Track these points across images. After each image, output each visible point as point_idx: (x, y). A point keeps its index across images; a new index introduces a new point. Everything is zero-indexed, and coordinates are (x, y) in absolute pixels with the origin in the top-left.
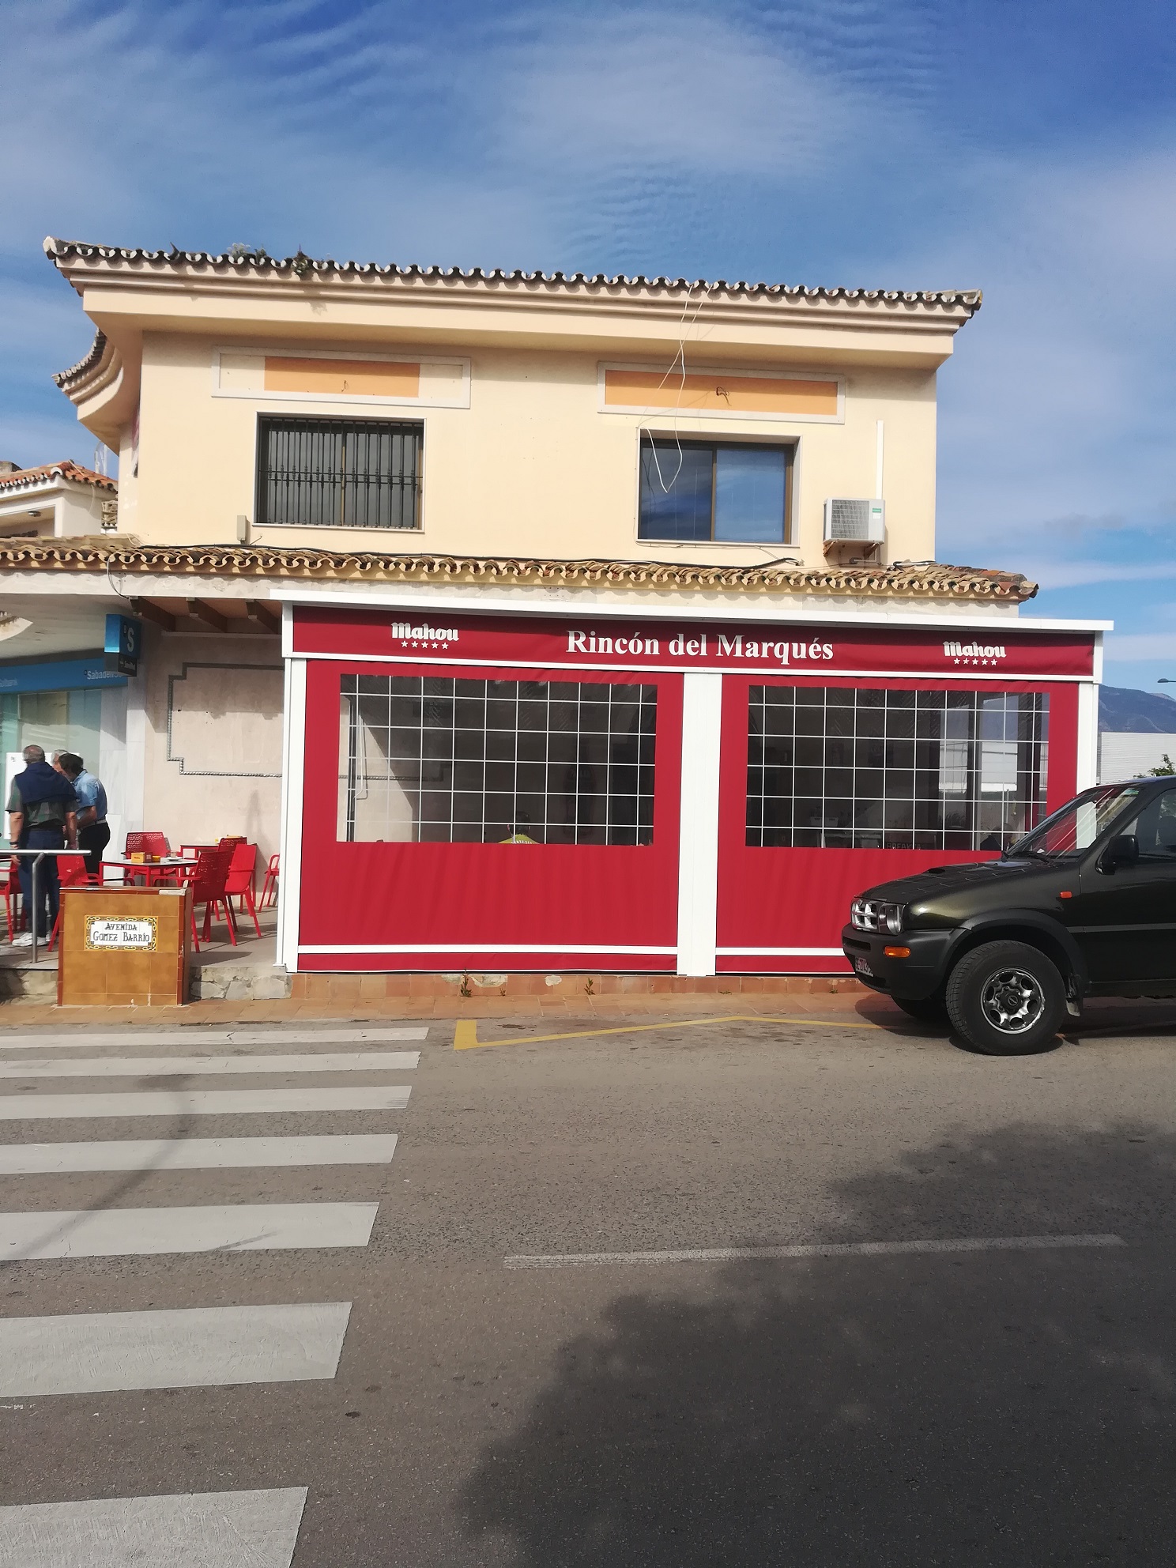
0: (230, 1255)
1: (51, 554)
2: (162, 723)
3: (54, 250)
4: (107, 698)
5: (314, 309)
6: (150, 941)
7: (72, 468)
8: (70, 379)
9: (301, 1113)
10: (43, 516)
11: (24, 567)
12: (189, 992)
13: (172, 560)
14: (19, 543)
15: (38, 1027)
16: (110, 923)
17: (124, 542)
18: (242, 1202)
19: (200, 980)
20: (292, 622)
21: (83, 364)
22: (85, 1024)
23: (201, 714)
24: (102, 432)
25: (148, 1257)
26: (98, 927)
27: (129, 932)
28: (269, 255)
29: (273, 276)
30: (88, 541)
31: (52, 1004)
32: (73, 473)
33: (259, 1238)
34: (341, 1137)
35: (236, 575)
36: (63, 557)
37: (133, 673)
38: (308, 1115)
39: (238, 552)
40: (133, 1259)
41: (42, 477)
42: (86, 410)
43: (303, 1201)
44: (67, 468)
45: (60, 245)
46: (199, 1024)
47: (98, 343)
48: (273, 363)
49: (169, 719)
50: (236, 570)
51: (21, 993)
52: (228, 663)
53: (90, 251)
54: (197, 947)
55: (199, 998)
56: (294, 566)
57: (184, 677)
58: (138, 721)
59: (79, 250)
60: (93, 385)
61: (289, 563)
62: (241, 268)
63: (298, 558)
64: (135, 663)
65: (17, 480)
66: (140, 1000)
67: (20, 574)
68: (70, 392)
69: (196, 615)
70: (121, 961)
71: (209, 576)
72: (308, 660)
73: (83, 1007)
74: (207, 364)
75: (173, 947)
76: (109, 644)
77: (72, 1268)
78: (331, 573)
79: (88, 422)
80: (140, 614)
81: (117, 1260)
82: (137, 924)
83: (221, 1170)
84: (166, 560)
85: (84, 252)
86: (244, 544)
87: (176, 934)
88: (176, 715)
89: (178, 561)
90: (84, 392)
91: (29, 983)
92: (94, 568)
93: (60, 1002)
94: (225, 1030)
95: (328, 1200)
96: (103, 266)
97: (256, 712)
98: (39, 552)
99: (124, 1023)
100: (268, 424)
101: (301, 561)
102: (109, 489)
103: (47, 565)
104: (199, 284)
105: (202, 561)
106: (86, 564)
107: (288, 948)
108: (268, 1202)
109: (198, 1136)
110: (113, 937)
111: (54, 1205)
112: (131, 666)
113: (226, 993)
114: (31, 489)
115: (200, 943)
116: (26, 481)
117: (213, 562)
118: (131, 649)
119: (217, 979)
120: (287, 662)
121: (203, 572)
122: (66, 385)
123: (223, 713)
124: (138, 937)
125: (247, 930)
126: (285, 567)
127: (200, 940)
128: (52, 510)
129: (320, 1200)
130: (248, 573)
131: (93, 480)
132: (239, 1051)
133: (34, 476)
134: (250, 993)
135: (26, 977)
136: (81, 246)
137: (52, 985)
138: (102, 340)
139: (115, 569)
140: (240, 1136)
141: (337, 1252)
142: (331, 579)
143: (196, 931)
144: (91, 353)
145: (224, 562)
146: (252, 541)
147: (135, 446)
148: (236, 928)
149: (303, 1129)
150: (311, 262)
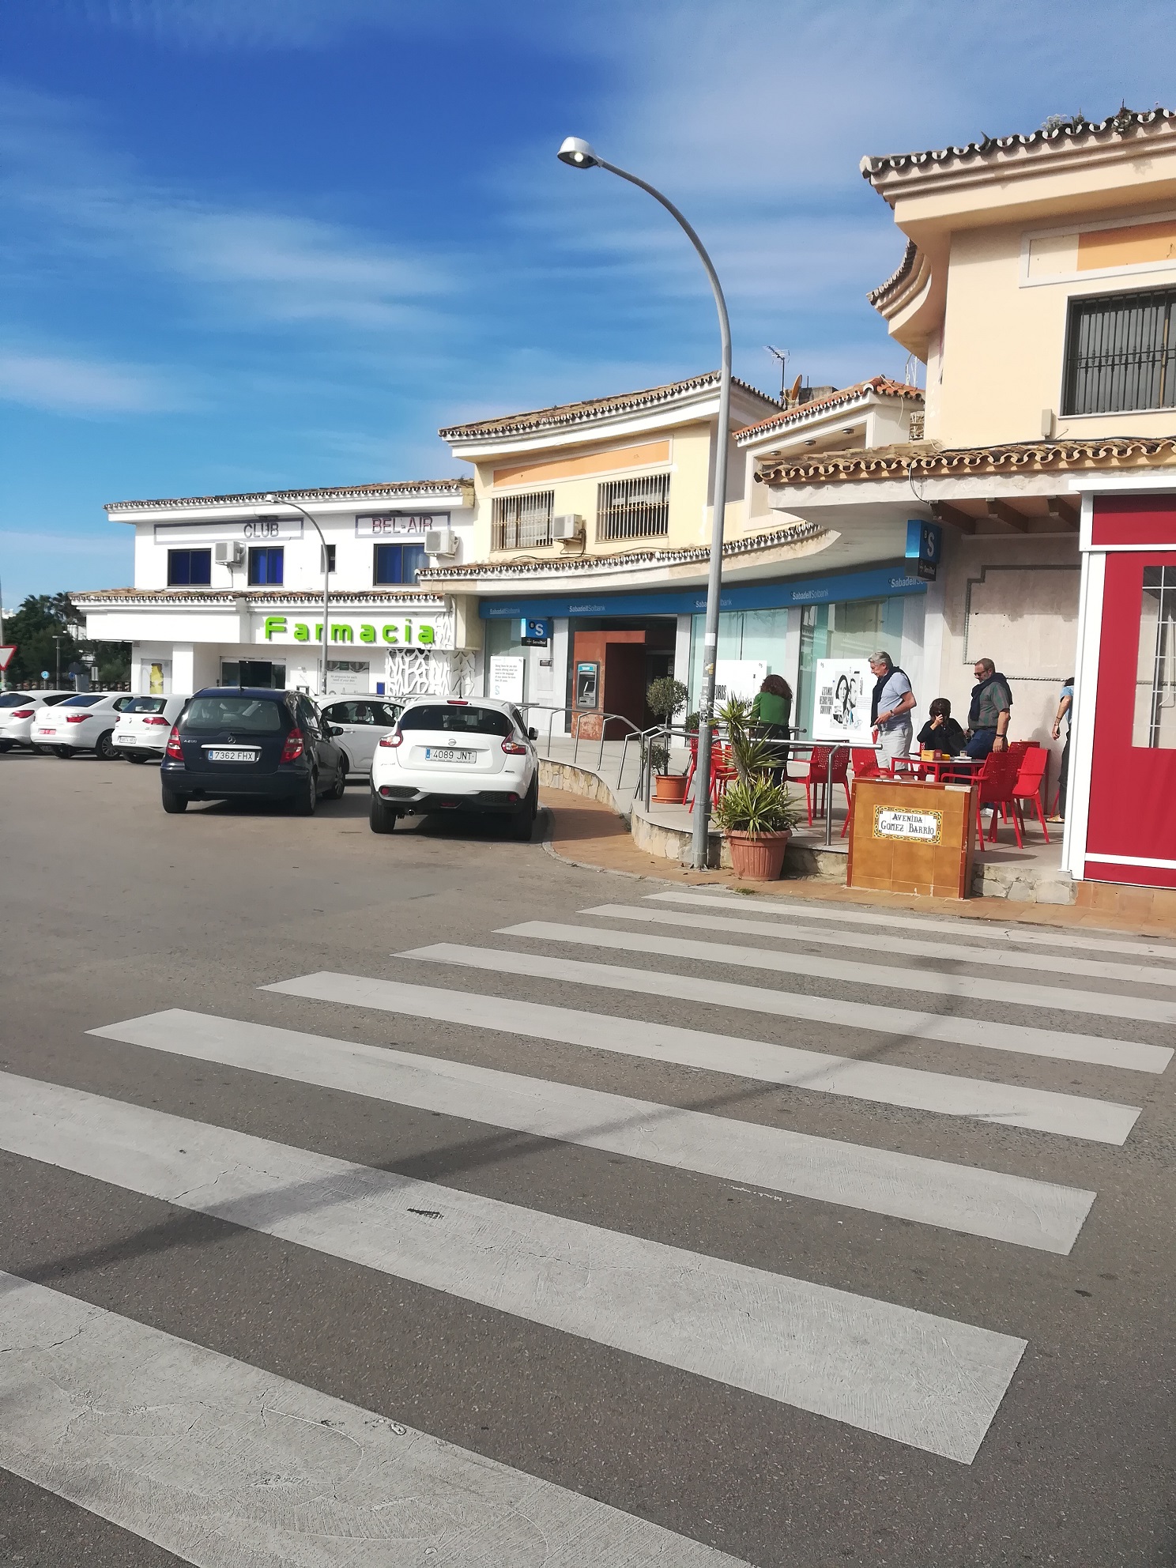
0: (977, 1123)
1: (857, 465)
2: (959, 627)
3: (870, 169)
4: (909, 604)
5: (1137, 168)
6: (934, 834)
7: (883, 383)
8: (882, 296)
9: (1070, 1011)
10: (856, 433)
11: (833, 479)
12: (971, 886)
13: (972, 461)
14: (830, 458)
15: (829, 902)
16: (897, 814)
17: (927, 448)
18: (997, 1081)
19: (982, 877)
20: (1092, 513)
21: (895, 278)
22: (871, 905)
23: (998, 616)
24: (913, 343)
25: (901, 1109)
26: (886, 817)
27: (915, 824)
28: (1086, 120)
29: (1092, 142)
30: (893, 450)
31: (842, 884)
32: (884, 387)
33: (1008, 1115)
34: (1109, 1040)
35: (1038, 472)
36: (868, 467)
37: (933, 578)
38: (1077, 1015)
39: (1042, 448)
40: (888, 1107)
41: (855, 394)
42: (896, 324)
43: (1060, 1091)
44: (878, 383)
45: (875, 162)
46: (978, 918)
47: (908, 254)
48: (1088, 240)
49: (966, 622)
50: (1038, 466)
51: (816, 872)
52: (1029, 564)
53: (903, 161)
54: (982, 846)
55: (981, 895)
56: (1101, 457)
57: (982, 580)
58: (936, 624)
59: (892, 163)
60: (904, 297)
61: (1096, 453)
62: (1055, 142)
63: (1105, 448)
64: (934, 567)
65: (833, 401)
66: (923, 890)
67: (829, 486)
68: (882, 308)
69: (996, 516)
70: (907, 850)
71: (1010, 474)
72: (1108, 553)
73: (870, 890)
74: (1017, 253)
75: (956, 841)
76: (909, 549)
77: (833, 1102)
78: (1142, 461)
79: (899, 335)
80: (940, 518)
81: (874, 1105)
82: (923, 817)
83: (981, 1049)
84: (967, 461)
85: (897, 163)
86: (1049, 439)
87: (960, 830)
88: (972, 617)
89: (978, 461)
90: (895, 305)
91: (823, 863)
92: (896, 475)
93: (849, 883)
94: (1003, 926)
95: (1085, 1095)
96: (915, 173)
97: (1056, 613)
98: (848, 464)
99: (906, 908)
100: (1079, 308)
101: (1109, 451)
102: (916, 400)
103: (854, 477)
104: (1012, 169)
105: (1002, 460)
106: (889, 472)
107: (1075, 853)
108: (1023, 1085)
109: (962, 1015)
110: (900, 827)
111: (824, 1049)
112: (931, 571)
113: (1008, 893)
114: (846, 407)
115: (985, 842)
116: (841, 400)
117: (1014, 460)
118: (930, 554)
119: (999, 878)
120: (1085, 556)
121: (1003, 471)
122: (879, 301)
123: (1021, 616)
124: (923, 830)
125: (1036, 836)
126: (1091, 458)
127: (986, 840)
128: (864, 425)
129: (1077, 1093)
130: (1050, 469)
131: (902, 392)
132: (1014, 947)
133: (848, 395)
134: (1033, 895)
135: (820, 858)
136: (894, 158)
137: (843, 867)
138: (912, 250)
139: (917, 474)
140: (1004, 1022)
141: (1088, 1144)
142: (1142, 467)
143: (982, 832)
144: (902, 265)
145: (1026, 459)
146: (1057, 436)
147: (941, 354)
148: (1024, 833)
149: (1070, 1026)
150: (1135, 116)
